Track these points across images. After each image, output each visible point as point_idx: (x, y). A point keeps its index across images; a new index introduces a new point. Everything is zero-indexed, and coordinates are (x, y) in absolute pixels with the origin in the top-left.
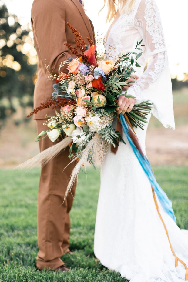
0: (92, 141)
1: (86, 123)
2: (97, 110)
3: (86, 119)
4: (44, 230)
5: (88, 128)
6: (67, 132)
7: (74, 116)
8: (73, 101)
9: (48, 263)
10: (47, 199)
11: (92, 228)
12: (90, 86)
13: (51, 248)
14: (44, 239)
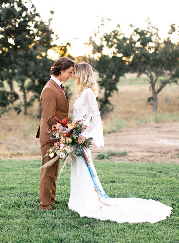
0: (68, 157)
1: (65, 150)
2: (69, 145)
3: (65, 148)
4: (43, 191)
5: (66, 152)
6: (57, 153)
7: (59, 147)
8: (59, 140)
9: (44, 207)
10: (44, 178)
11: (69, 195)
12: (65, 135)
13: (46, 200)
14: (42, 196)
